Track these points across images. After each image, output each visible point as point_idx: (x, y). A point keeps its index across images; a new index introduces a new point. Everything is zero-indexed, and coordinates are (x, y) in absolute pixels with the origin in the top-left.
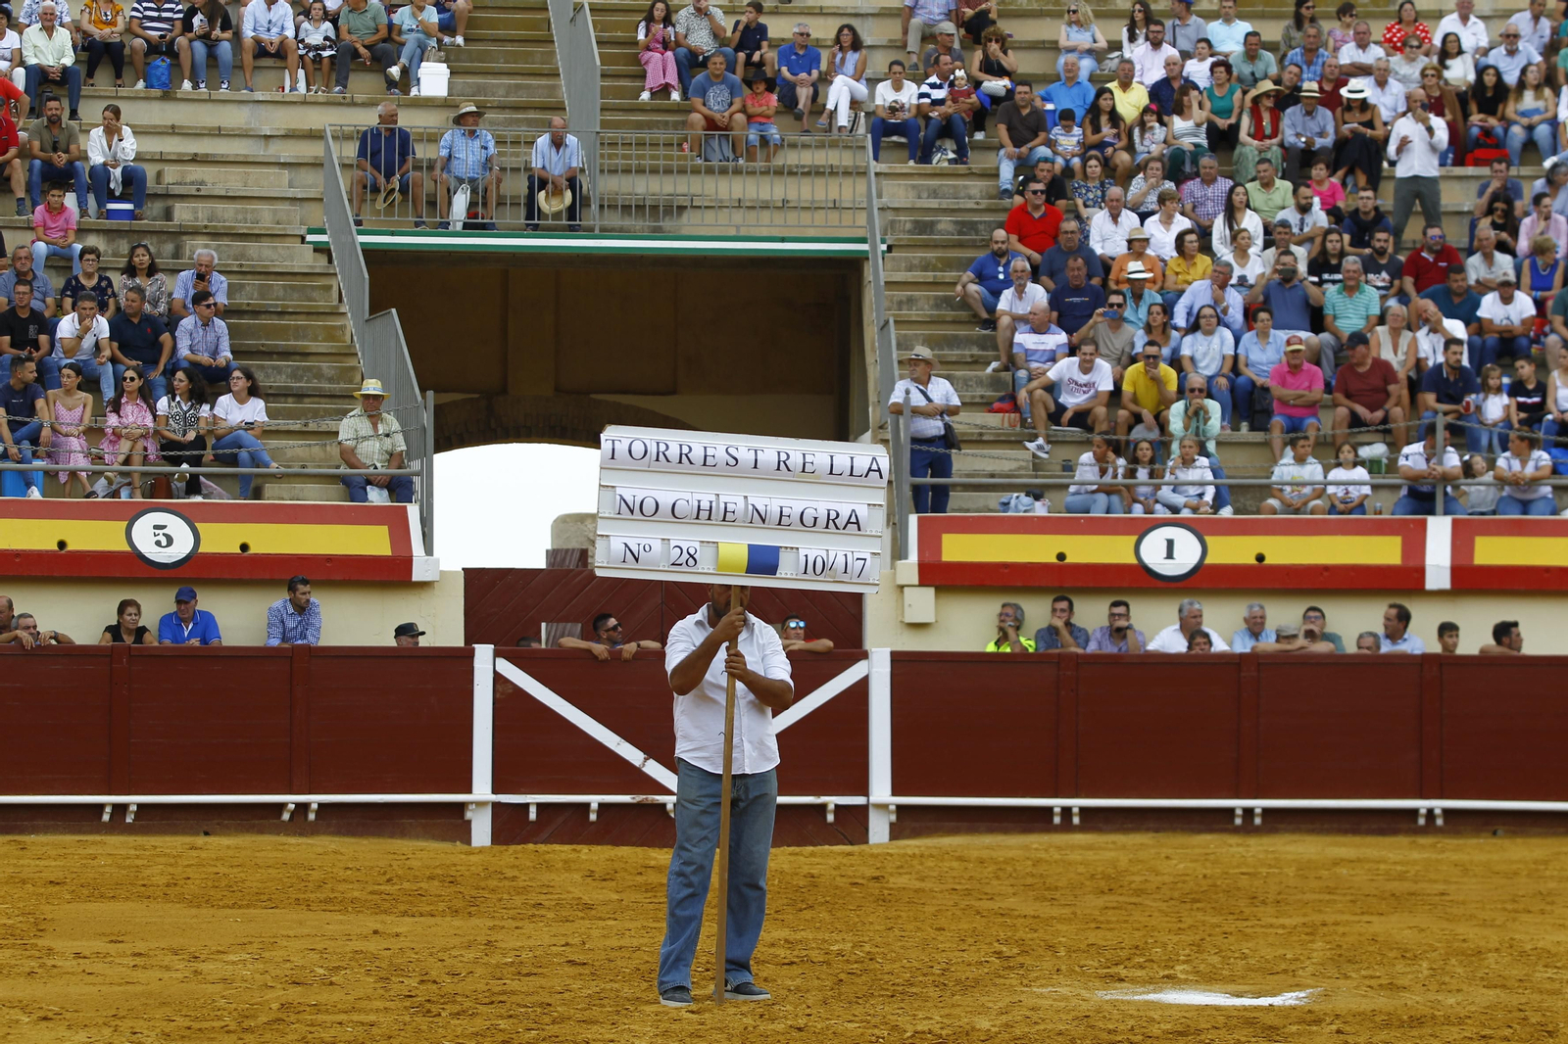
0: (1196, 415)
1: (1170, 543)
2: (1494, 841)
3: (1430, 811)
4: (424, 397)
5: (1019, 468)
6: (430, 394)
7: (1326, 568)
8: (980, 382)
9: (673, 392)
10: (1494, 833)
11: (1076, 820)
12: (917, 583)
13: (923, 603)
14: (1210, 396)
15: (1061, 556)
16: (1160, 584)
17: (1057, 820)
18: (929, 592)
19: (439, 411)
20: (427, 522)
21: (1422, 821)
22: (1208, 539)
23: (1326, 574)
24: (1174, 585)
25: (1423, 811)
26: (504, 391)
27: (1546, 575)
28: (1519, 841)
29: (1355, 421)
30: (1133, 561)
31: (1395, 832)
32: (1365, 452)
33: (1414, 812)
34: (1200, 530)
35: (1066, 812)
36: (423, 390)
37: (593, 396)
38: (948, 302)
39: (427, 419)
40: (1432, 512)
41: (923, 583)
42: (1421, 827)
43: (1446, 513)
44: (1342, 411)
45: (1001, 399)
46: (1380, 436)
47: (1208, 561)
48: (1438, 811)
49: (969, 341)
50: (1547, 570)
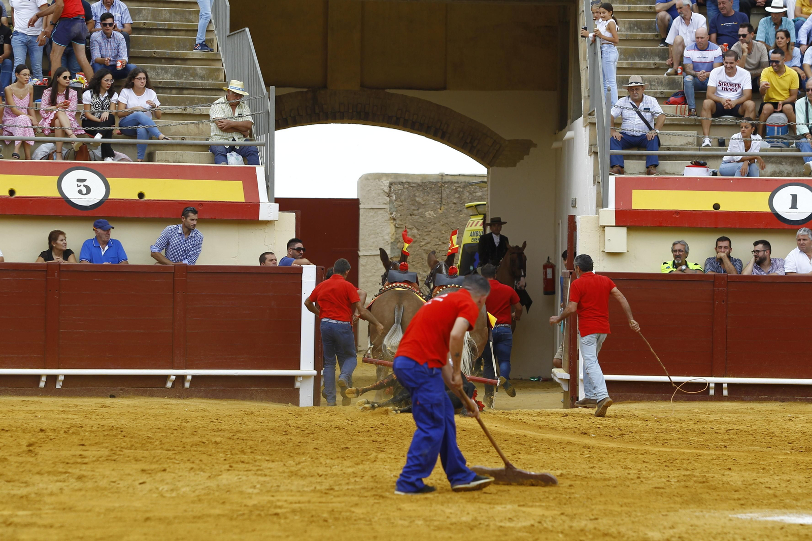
1: (794, 198)
4: (268, 91)
5: (688, 144)
6: (272, 88)
8: (660, 83)
9: (444, 88)
11: (725, 393)
12: (614, 224)
13: (618, 238)
15: (716, 206)
16: (787, 226)
17: (712, 392)
18: (623, 231)
19: (279, 100)
20: (269, 179)
24: (796, 226)
26: (325, 87)
30: (767, 209)
35: (719, 386)
36: (267, 85)
37: (388, 91)
38: (637, 26)
39: (270, 106)
41: (618, 224)
45: (675, 95)
49: (653, 54)
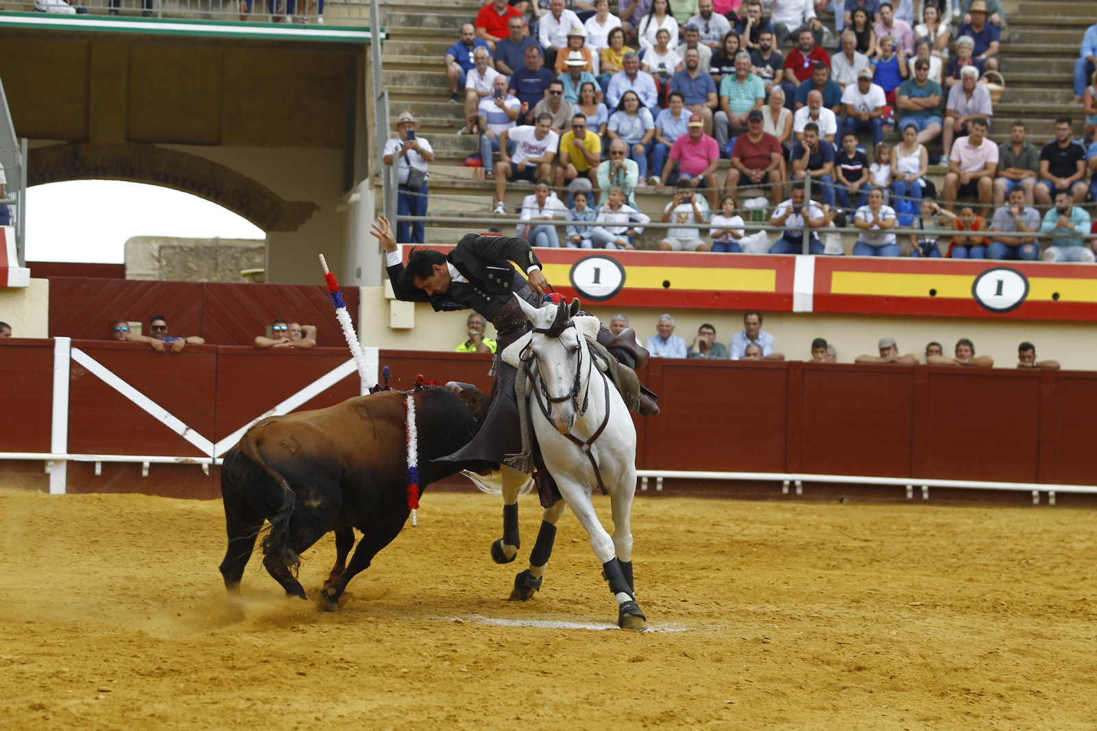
0: (617, 172)
2: (839, 507)
3: (792, 483)
4: (20, 142)
5: (484, 210)
6: (25, 141)
7: (717, 293)
8: (454, 142)
9: (219, 144)
10: (841, 501)
13: (406, 313)
14: (631, 157)
16: (589, 302)
19: (32, 154)
20: (20, 241)
21: (785, 490)
22: (627, 269)
23: (716, 298)
24: (598, 303)
25: (787, 483)
26: (86, 139)
27: (887, 303)
28: (860, 507)
29: (744, 180)
30: (568, 284)
31: (764, 498)
32: (750, 204)
33: (780, 484)
34: (620, 261)
36: (19, 137)
37: (156, 145)
38: (430, 79)
39: (22, 160)
40: (800, 252)
42: (785, 495)
43: (811, 253)
44: (734, 172)
45: (470, 156)
46: (762, 192)
47: (626, 285)
48: (798, 483)
49: (446, 110)
50: (887, 298)
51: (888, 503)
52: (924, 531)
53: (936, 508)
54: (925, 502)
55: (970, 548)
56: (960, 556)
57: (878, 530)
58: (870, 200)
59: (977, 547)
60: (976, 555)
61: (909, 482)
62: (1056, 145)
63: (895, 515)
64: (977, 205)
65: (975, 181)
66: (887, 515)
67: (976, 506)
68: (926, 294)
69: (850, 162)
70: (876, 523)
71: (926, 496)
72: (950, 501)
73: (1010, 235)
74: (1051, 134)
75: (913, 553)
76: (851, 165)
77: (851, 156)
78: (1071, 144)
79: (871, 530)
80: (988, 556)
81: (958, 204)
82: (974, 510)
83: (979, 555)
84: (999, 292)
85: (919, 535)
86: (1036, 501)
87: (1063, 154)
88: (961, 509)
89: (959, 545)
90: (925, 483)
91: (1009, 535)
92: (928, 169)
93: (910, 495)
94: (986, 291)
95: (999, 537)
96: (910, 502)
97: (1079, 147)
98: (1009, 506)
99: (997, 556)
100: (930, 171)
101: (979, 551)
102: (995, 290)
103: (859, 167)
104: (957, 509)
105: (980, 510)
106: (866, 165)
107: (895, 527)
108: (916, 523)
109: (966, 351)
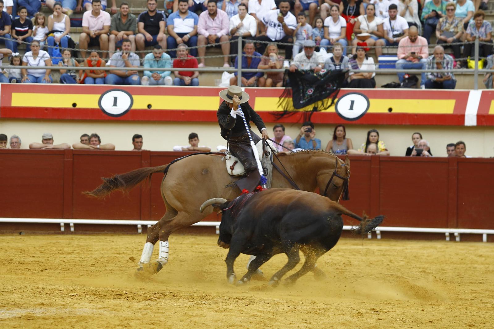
2: (19, 237)
10: (20, 234)
27: (46, 112)
28: (32, 237)
50: (46, 109)
51: (49, 234)
52: (72, 251)
53: (78, 237)
54: (72, 233)
55: (102, 260)
56: (97, 265)
57: (44, 250)
58: (32, 48)
59: (106, 259)
60: (106, 264)
61: (62, 221)
62: (147, 14)
63: (54, 241)
64: (101, 51)
65: (98, 36)
66: (49, 241)
67: (104, 235)
68: (70, 106)
69: (22, 26)
70: (42, 246)
71: (72, 229)
72: (88, 232)
73: (121, 69)
74: (144, 7)
75: (67, 264)
76: (22, 28)
77: (22, 22)
78: (156, 13)
79: (40, 251)
80: (114, 265)
81: (89, 51)
82: (102, 237)
83: (108, 264)
84: (115, 104)
85: (69, 253)
86: (140, 231)
87: (152, 20)
88: (94, 237)
89: (95, 258)
90: (72, 221)
91: (125, 252)
92: (70, 29)
93: (63, 229)
94: (107, 104)
95: (119, 253)
96: (63, 233)
97: (161, 14)
98: (124, 234)
99: (119, 264)
100: (71, 31)
101: (108, 262)
102: (112, 103)
103: (27, 29)
104: (92, 237)
105: (106, 237)
106: (31, 28)
107: (54, 249)
108: (68, 246)
109: (96, 141)
